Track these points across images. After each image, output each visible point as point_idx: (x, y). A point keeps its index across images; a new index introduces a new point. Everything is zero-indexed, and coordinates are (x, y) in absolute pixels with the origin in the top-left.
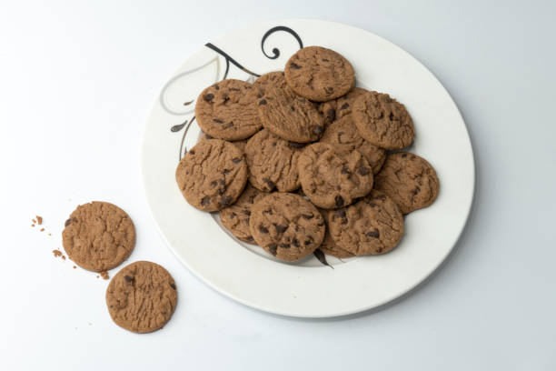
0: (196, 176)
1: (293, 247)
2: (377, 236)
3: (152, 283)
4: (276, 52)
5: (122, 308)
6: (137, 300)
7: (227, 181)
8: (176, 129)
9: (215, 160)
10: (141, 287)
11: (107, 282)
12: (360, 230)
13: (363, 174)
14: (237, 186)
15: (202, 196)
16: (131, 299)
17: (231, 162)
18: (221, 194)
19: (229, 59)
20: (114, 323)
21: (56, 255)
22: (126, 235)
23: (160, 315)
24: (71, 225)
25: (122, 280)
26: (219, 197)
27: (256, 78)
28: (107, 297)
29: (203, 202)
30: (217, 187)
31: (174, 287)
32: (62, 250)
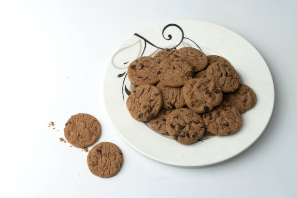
0: (136, 103)
1: (186, 137)
2: (228, 126)
3: (110, 152)
4: (170, 36)
5: (95, 165)
6: (103, 161)
7: (152, 106)
8: (120, 76)
9: (146, 95)
10: (104, 155)
11: (88, 153)
12: (219, 123)
13: (217, 92)
14: (157, 108)
15: (139, 113)
16: (100, 161)
17: (153, 96)
18: (149, 112)
19: (146, 41)
20: (91, 173)
21: (61, 141)
22: (96, 129)
23: (115, 168)
24: (68, 125)
25: (94, 151)
26: (148, 114)
27: (160, 50)
28: (87, 160)
29: (140, 116)
30: (146, 109)
31: (121, 154)
32: (64, 138)
